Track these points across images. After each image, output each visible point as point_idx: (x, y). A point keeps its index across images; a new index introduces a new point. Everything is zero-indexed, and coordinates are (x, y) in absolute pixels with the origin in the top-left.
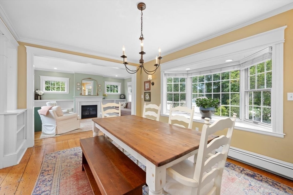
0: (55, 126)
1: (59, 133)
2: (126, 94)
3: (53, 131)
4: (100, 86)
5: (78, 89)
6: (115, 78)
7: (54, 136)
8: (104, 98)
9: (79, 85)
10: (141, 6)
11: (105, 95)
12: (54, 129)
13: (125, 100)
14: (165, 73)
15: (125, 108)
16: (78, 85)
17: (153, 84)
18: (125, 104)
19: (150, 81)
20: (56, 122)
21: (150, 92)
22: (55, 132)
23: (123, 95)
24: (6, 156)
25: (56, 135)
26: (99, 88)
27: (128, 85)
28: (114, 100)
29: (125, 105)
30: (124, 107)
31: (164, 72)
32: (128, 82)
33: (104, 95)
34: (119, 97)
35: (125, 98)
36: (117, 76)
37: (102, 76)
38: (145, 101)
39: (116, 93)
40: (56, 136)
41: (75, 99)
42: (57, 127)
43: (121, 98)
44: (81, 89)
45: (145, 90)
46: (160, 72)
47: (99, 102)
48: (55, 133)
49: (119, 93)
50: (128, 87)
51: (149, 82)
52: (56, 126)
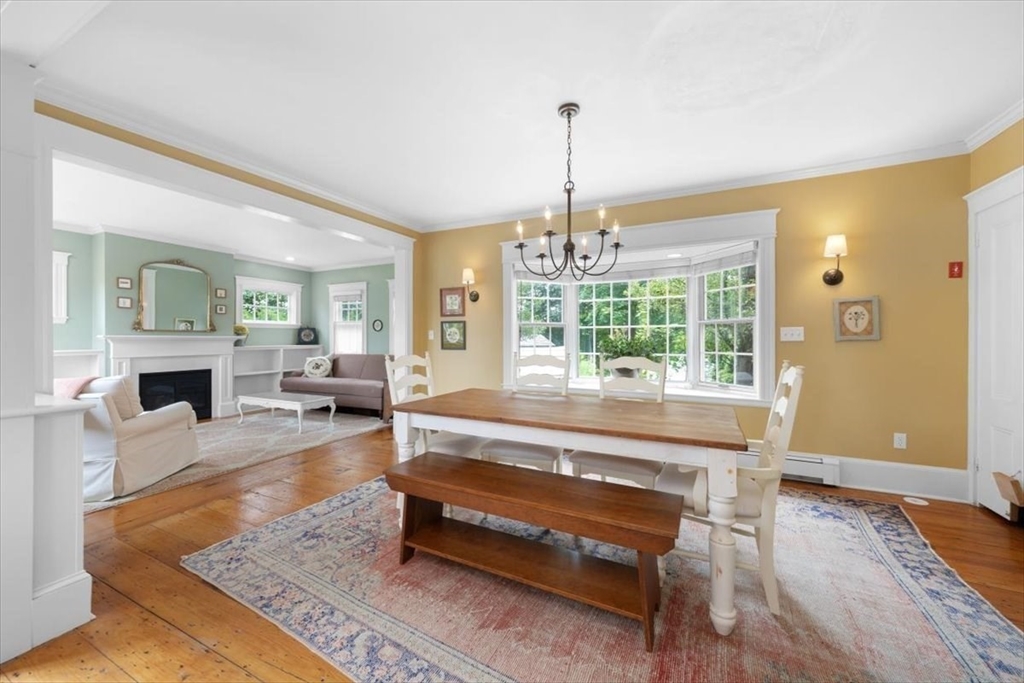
0: (105, 463)
1: (129, 487)
2: (321, 327)
3: (99, 481)
4: (221, 293)
5: (121, 305)
6: (285, 266)
7: (111, 504)
8: (237, 343)
9: (128, 286)
10: (569, 109)
11: (243, 329)
12: (99, 475)
13: (318, 349)
14: (516, 269)
15: (328, 376)
16: (121, 285)
17: (475, 298)
18: (328, 362)
19: (463, 289)
20: (118, 445)
21: (464, 323)
22: (112, 488)
23: (308, 328)
24: (41, 593)
25: (115, 498)
26: (217, 301)
27: (332, 295)
28: (278, 350)
29: (328, 365)
30: (326, 373)
31: (514, 266)
32: (332, 284)
33: (239, 331)
34: (291, 337)
35: (315, 341)
36: (290, 259)
37: (232, 255)
38: (443, 347)
39: (279, 322)
40: (117, 502)
41: (107, 345)
42: (120, 464)
43: (301, 342)
44: (135, 304)
45: (442, 315)
46: (502, 265)
47: (218, 356)
48: (109, 493)
49: (293, 320)
50: (331, 300)
51: (460, 291)
52: (114, 460)
